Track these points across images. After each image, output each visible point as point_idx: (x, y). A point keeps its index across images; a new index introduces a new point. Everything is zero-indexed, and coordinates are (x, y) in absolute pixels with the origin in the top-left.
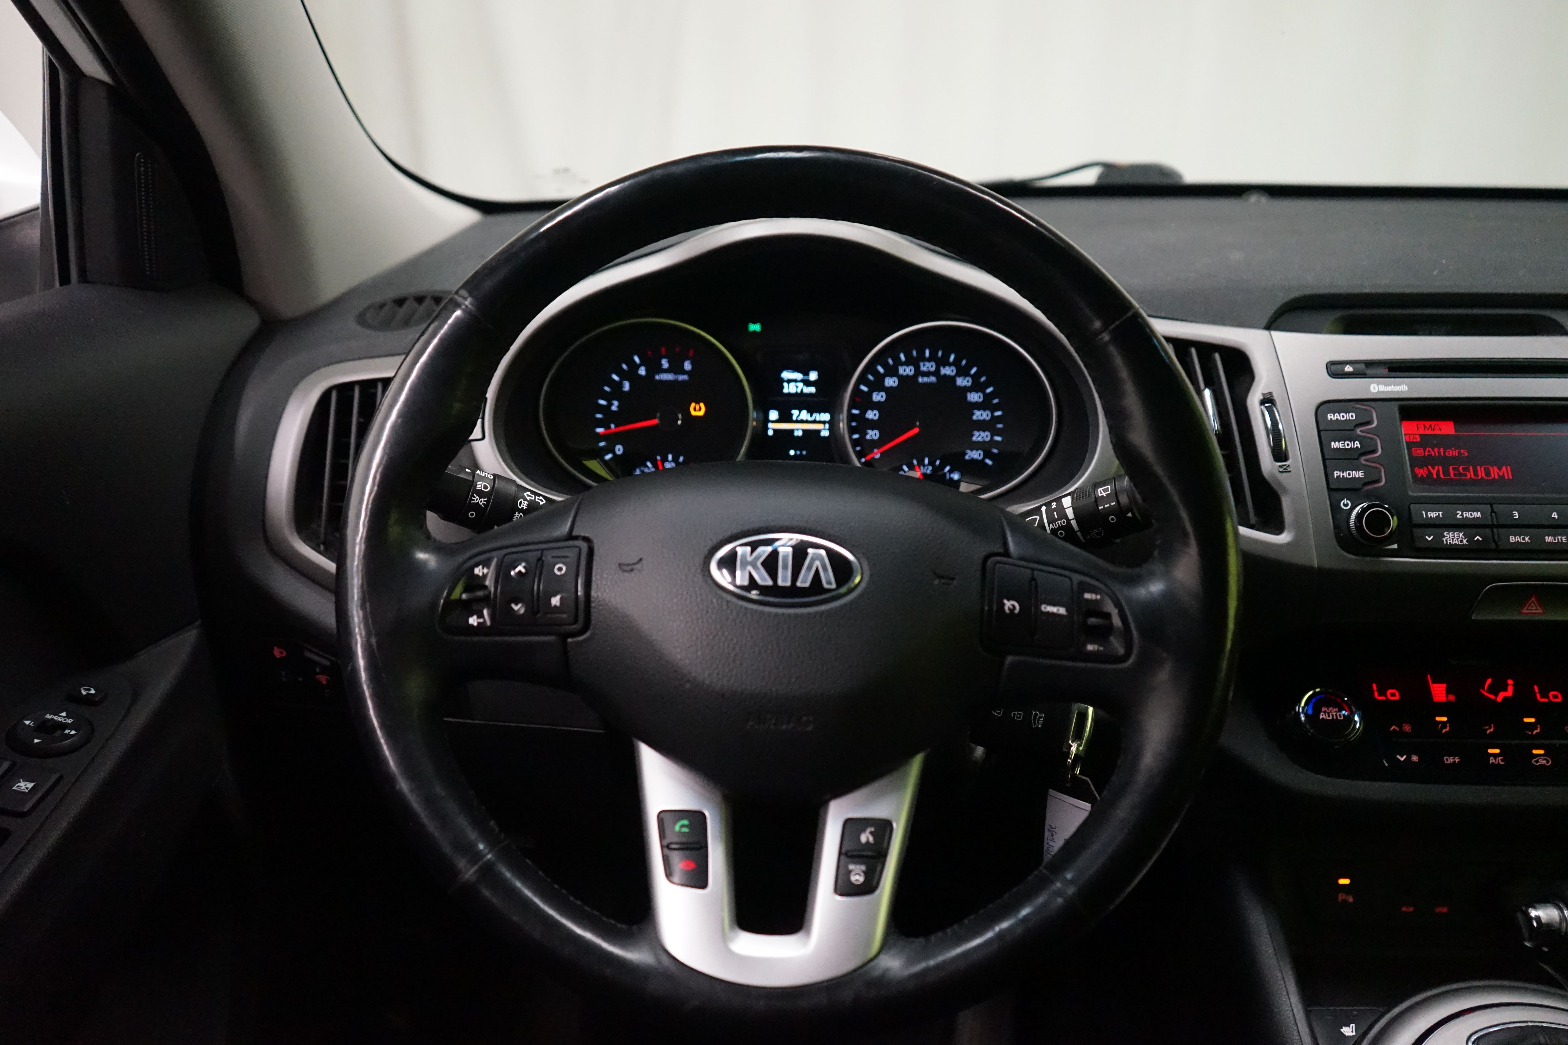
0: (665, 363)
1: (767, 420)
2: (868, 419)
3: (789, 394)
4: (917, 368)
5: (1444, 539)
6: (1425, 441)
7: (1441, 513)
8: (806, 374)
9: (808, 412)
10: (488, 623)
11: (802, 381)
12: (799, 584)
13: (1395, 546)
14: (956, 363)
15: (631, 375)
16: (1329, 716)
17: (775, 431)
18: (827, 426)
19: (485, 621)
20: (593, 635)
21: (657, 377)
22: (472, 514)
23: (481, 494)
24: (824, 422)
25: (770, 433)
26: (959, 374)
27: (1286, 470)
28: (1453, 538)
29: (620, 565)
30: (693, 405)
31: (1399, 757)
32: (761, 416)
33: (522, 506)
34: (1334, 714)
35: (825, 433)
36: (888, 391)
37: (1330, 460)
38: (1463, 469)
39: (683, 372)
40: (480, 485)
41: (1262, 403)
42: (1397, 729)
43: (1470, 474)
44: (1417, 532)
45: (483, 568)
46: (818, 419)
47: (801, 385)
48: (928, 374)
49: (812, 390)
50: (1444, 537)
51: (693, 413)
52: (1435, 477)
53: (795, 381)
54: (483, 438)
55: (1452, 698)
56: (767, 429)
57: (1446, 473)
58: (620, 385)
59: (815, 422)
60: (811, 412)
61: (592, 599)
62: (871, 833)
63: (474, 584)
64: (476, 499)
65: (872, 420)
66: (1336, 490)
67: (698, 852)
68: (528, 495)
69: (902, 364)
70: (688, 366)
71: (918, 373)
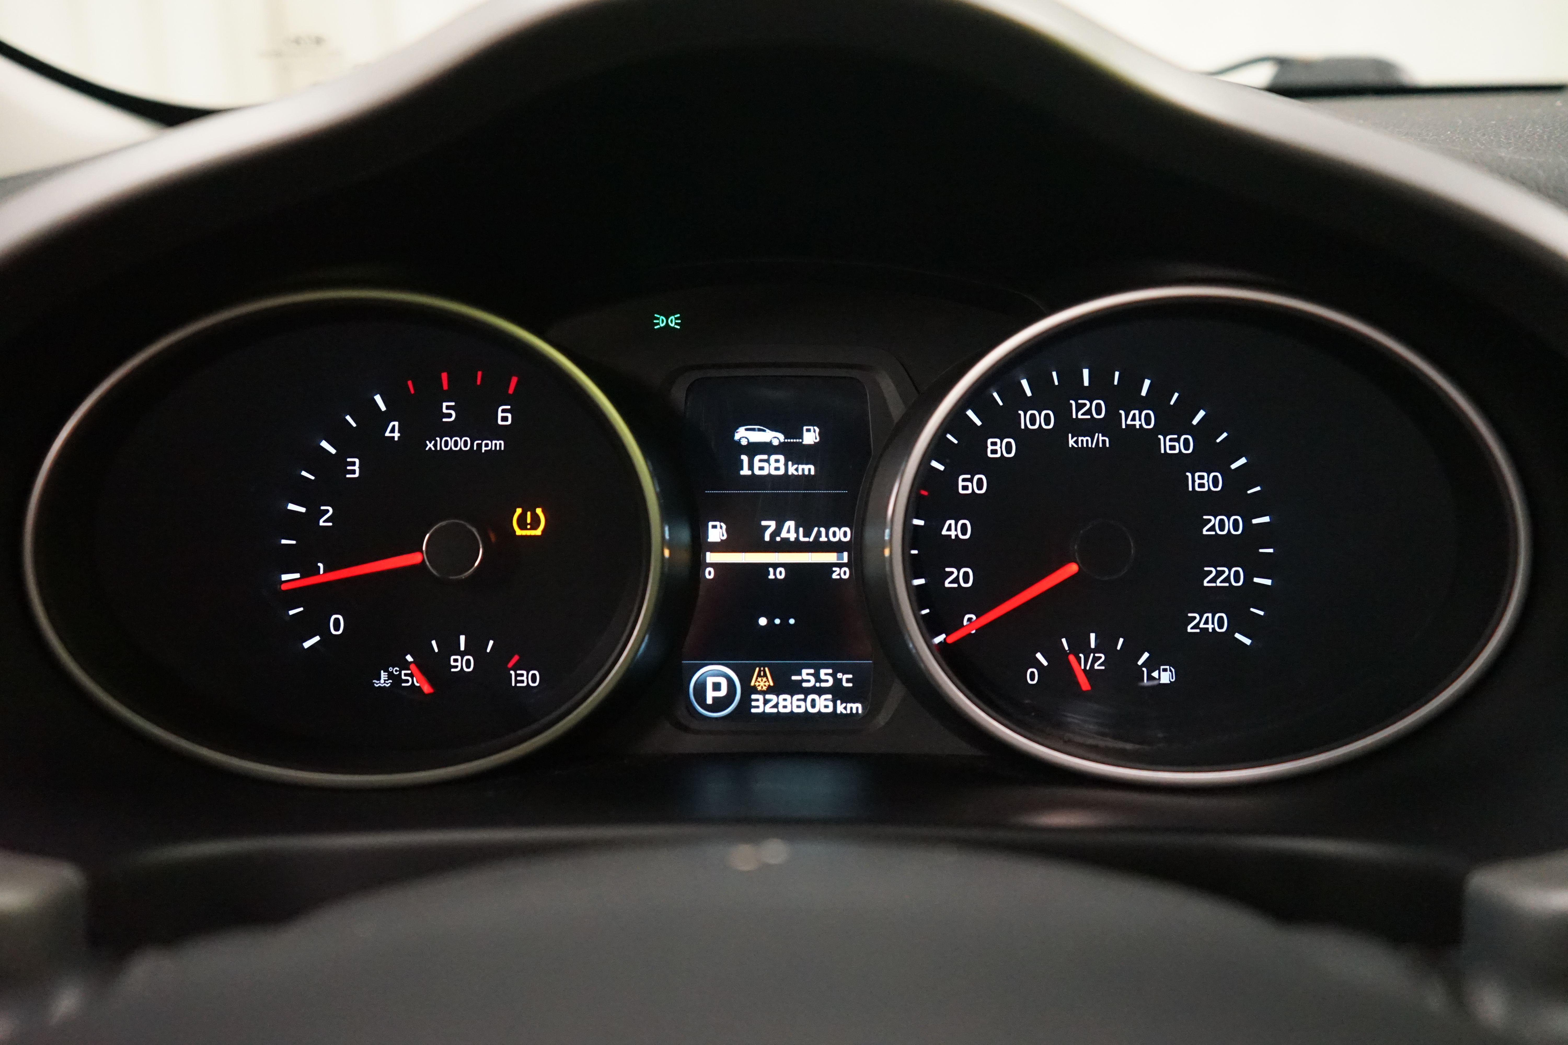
0: (449, 411)
1: (699, 545)
2: (948, 540)
3: (754, 482)
4: (1063, 414)
8: (793, 431)
9: (800, 522)
11: (785, 448)
14: (1155, 401)
15: (366, 439)
17: (721, 568)
18: (845, 555)
21: (429, 445)
24: (838, 547)
25: (709, 574)
26: (1163, 428)
30: (518, 511)
32: (685, 535)
35: (841, 574)
36: (994, 468)
39: (492, 431)
46: (822, 540)
47: (781, 457)
48: (1088, 428)
49: (808, 469)
51: (518, 531)
53: (768, 449)
56: (701, 563)
58: (339, 463)
59: (815, 546)
60: (806, 523)
65: (957, 541)
69: (1028, 404)
70: (504, 416)
71: (1067, 424)
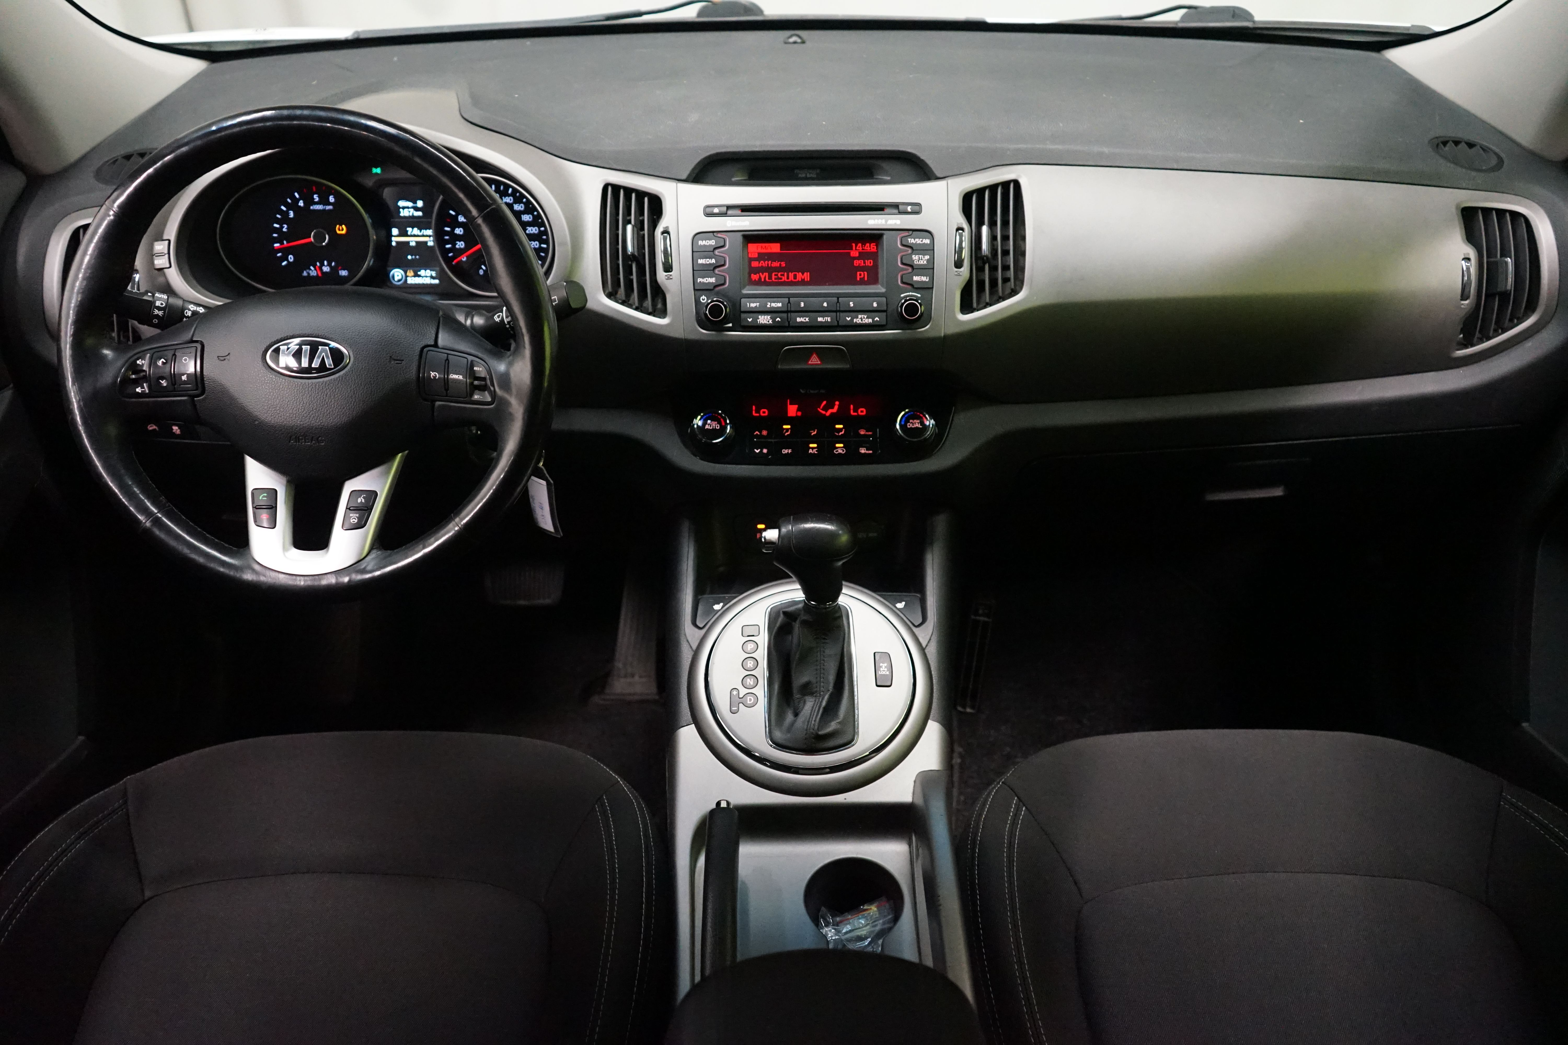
0: (316, 198)
1: (390, 235)
2: (456, 234)
3: (405, 217)
5: (758, 320)
6: (761, 257)
7: (758, 304)
8: (415, 202)
9: (418, 229)
10: (147, 391)
11: (413, 207)
12: (313, 366)
13: (730, 325)
15: (294, 206)
16: (711, 427)
17: (397, 243)
18: (432, 238)
19: (145, 390)
20: (205, 398)
21: (312, 208)
22: (155, 321)
23: (159, 308)
24: (430, 236)
25: (394, 244)
26: (515, 202)
27: (669, 278)
28: (764, 320)
29: (218, 357)
30: (338, 226)
31: (756, 450)
32: (386, 232)
33: (187, 314)
34: (714, 425)
35: (431, 244)
37: (697, 270)
38: (781, 275)
39: (329, 204)
40: (158, 303)
41: (663, 233)
42: (759, 434)
43: (784, 278)
44: (743, 315)
45: (142, 361)
46: (425, 234)
47: (412, 210)
49: (420, 214)
50: (758, 319)
51: (338, 232)
52: (763, 280)
53: (408, 208)
54: (170, 267)
55: (799, 414)
56: (391, 241)
57: (770, 278)
58: (287, 213)
59: (423, 236)
60: (420, 229)
61: (205, 376)
62: (364, 498)
63: (136, 369)
64: (156, 312)
65: (459, 235)
66: (699, 290)
67: (271, 510)
68: (192, 307)
70: (332, 199)
